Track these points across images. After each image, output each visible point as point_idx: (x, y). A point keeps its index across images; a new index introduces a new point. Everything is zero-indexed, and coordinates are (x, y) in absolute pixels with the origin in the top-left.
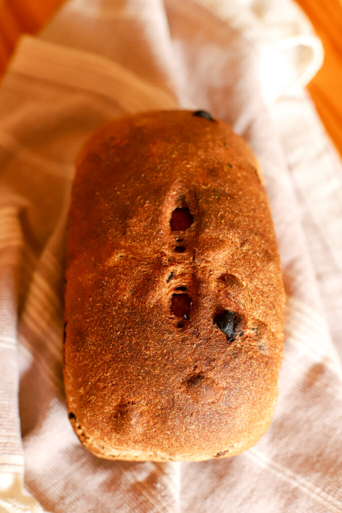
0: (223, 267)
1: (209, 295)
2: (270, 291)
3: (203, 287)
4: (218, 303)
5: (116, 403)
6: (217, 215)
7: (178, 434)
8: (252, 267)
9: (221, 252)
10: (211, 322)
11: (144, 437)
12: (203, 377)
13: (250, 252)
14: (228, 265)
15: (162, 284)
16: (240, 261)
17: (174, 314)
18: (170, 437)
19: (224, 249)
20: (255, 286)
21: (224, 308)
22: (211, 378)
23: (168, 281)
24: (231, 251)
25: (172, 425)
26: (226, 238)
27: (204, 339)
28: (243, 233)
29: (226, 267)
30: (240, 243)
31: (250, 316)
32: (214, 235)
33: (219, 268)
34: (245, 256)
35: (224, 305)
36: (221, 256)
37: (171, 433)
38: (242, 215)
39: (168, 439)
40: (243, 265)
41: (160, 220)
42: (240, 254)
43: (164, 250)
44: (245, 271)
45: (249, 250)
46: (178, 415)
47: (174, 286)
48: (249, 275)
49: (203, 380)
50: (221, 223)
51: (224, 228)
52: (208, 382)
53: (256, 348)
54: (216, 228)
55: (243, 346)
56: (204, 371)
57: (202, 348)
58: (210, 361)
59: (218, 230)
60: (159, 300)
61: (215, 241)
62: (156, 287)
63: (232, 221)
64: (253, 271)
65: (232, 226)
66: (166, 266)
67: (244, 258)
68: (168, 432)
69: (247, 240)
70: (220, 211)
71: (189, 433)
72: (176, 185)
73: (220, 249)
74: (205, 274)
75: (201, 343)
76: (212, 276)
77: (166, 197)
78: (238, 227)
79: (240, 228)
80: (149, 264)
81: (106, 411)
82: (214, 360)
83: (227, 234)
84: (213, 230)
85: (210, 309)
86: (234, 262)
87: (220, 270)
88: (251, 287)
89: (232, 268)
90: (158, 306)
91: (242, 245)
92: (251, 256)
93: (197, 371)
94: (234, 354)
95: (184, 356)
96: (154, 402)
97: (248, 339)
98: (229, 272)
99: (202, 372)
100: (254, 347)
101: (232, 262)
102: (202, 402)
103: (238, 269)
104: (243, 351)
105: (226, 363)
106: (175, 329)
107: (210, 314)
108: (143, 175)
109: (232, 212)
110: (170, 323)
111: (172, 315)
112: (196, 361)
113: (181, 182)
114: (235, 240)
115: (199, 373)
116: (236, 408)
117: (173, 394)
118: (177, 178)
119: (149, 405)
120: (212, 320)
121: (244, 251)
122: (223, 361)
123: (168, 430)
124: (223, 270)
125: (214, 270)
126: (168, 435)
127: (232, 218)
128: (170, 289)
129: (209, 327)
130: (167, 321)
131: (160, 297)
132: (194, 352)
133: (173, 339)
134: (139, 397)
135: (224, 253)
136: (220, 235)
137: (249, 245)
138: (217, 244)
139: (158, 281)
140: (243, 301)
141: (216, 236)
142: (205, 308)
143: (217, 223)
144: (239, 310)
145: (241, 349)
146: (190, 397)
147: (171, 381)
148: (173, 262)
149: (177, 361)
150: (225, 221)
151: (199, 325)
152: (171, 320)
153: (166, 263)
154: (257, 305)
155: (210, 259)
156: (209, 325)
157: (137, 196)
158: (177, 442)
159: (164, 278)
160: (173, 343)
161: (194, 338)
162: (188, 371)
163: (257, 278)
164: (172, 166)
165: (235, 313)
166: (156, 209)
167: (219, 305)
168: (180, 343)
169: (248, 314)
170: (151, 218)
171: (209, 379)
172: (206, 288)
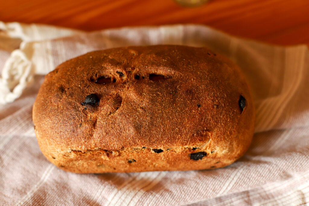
0: (125, 97)
1: (108, 89)
2: (117, 130)
3: (112, 86)
4: (103, 95)
6: (159, 92)
8: (128, 115)
9: (134, 94)
10: (92, 93)
12: (62, 92)
13: (138, 114)
14: (127, 99)
15: (115, 68)
16: (130, 107)
17: (99, 77)
19: (136, 96)
20: (117, 118)
21: (101, 99)
22: (63, 97)
23: (117, 72)
24: (136, 101)
26: (144, 97)
27: (83, 90)
28: (149, 108)
29: (126, 98)
30: (143, 107)
31: (98, 115)
32: (145, 90)
33: (125, 95)
34: (134, 109)
35: (103, 98)
36: (132, 94)
38: (162, 108)
40: (128, 108)
41: (154, 65)
42: (135, 107)
43: (136, 69)
44: (125, 110)
45: (139, 112)
47: (116, 77)
48: (123, 113)
49: (61, 93)
50: (153, 94)
51: (150, 96)
52: (60, 95)
53: (81, 121)
54: (150, 91)
55: (80, 112)
56: (66, 93)
57: (78, 90)
58: (71, 95)
59: (148, 92)
60: (106, 69)
61: (141, 90)
62: (113, 66)
63: (156, 101)
64: (126, 115)
65: (152, 101)
66: (125, 70)
67: (133, 109)
69: (145, 111)
70: (162, 93)
72: (178, 73)
73: (136, 93)
74: (121, 88)
75: (81, 89)
76: (119, 91)
77: (169, 68)
78: (153, 105)
79: (152, 106)
80: (128, 63)
82: (72, 97)
83: (147, 98)
84: (148, 89)
85: (100, 92)
86: (129, 102)
87: (124, 95)
88: (116, 115)
89: (125, 102)
90: (103, 68)
91: (142, 108)
92: (135, 114)
93: (66, 89)
94: (75, 107)
95: (75, 82)
97: (85, 115)
98: (123, 100)
99: (66, 92)
100: (81, 120)
101: (129, 101)
103: (125, 105)
104: (77, 112)
105: (70, 103)
106: (89, 77)
107: (97, 92)
108: (184, 60)
109: (163, 101)
110: (93, 74)
111: (98, 76)
112: (71, 88)
113: (181, 76)
114: (144, 103)
115: (65, 90)
116: (49, 116)
117: (57, 83)
118: (183, 74)
120: (94, 93)
121: (138, 109)
122: (72, 102)
124: (124, 97)
125: (123, 92)
127: (158, 101)
128: (114, 75)
129: (90, 92)
130: (94, 73)
131: (108, 69)
132: (76, 86)
133: (84, 76)
135: (134, 96)
136: (145, 93)
137: (142, 113)
138: (139, 92)
139: (117, 67)
140: (105, 108)
141: (144, 91)
142: (100, 88)
143: (153, 92)
144: (100, 107)
145: (78, 110)
147: (63, 80)
148: (129, 73)
149: (72, 80)
150: (155, 96)
151: (91, 87)
152: (95, 75)
153: (127, 69)
154: (105, 119)
155: (130, 89)
156: (91, 92)
157: (170, 57)
159: (118, 69)
160: (82, 77)
161: (84, 85)
162: (67, 86)
163: (122, 119)
164: (191, 72)
165: (98, 105)
166: (161, 64)
167: (103, 96)
168: (82, 79)
169: (99, 113)
170: (155, 62)
171: (62, 95)
172: (112, 88)
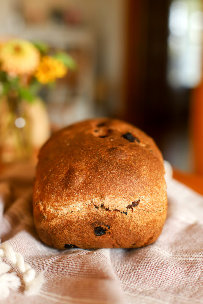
5: (66, 171)
7: (106, 176)
11: (84, 185)
18: (101, 179)
25: (101, 171)
37: (101, 177)
39: (99, 182)
46: (105, 165)
68: (99, 177)
71: (113, 176)
75: (115, 140)
81: (60, 178)
96: (90, 162)
102: (119, 159)
116: (140, 166)
117: (101, 156)
119: (87, 164)
122: (129, 146)
123: (99, 175)
126: (100, 179)
132: (112, 142)
133: (99, 139)
134: (80, 162)
146: (111, 156)
147: (99, 151)
149: (102, 144)
158: (105, 183)
168: (103, 140)
